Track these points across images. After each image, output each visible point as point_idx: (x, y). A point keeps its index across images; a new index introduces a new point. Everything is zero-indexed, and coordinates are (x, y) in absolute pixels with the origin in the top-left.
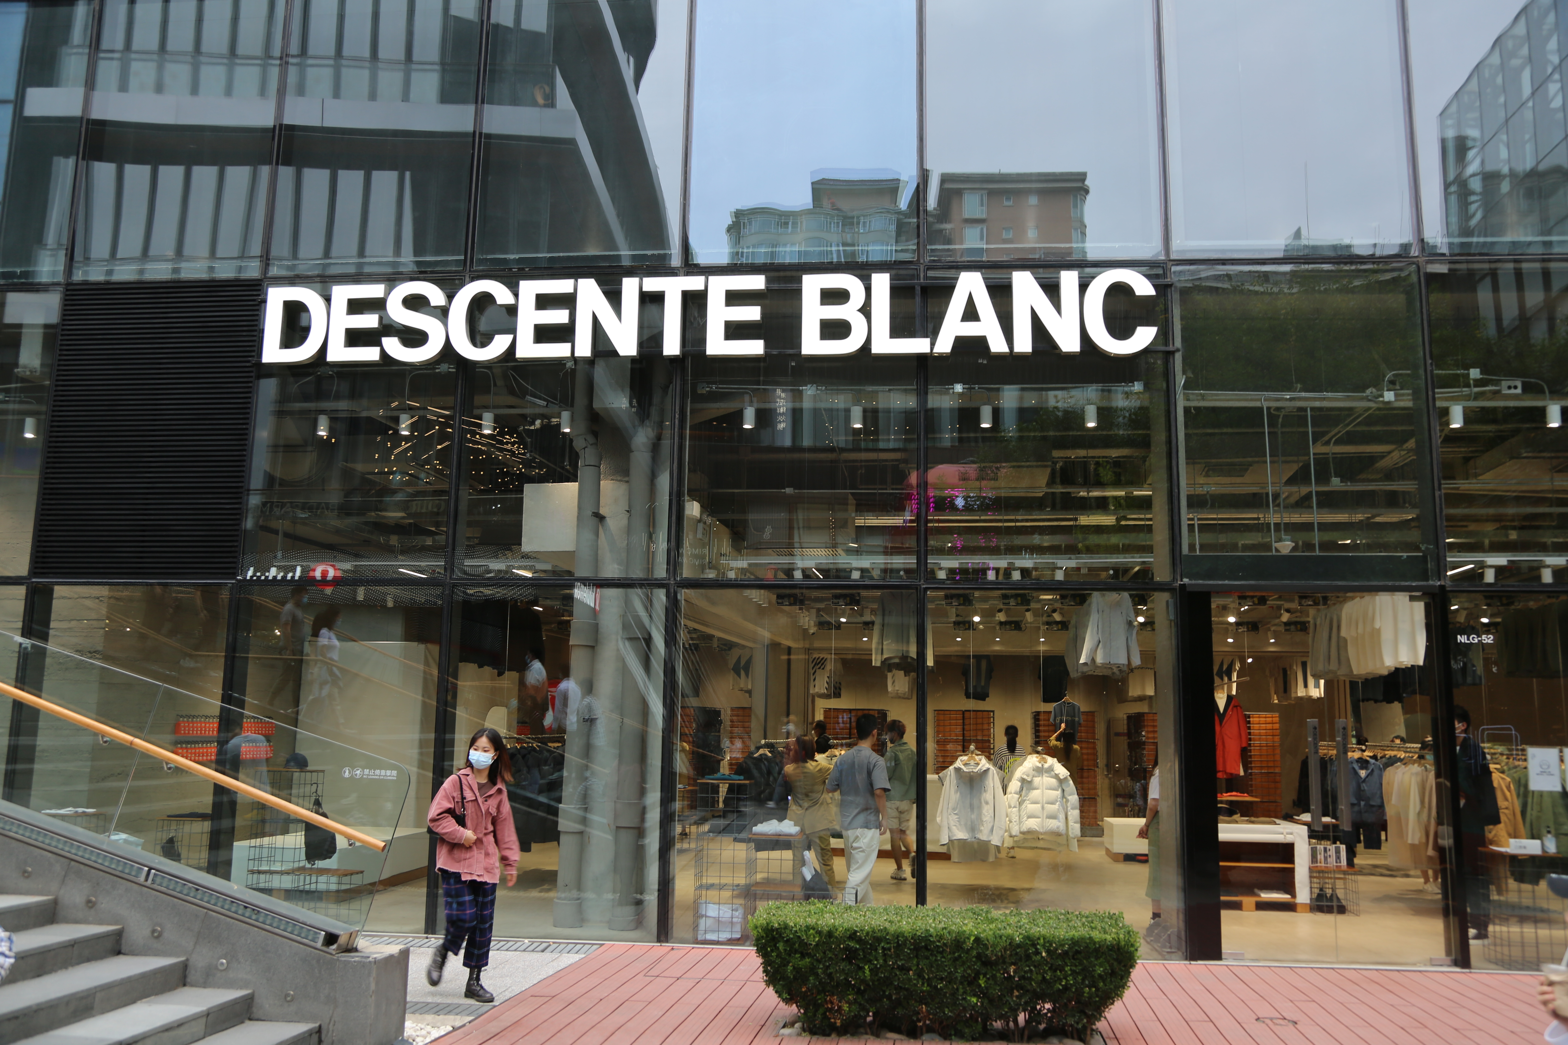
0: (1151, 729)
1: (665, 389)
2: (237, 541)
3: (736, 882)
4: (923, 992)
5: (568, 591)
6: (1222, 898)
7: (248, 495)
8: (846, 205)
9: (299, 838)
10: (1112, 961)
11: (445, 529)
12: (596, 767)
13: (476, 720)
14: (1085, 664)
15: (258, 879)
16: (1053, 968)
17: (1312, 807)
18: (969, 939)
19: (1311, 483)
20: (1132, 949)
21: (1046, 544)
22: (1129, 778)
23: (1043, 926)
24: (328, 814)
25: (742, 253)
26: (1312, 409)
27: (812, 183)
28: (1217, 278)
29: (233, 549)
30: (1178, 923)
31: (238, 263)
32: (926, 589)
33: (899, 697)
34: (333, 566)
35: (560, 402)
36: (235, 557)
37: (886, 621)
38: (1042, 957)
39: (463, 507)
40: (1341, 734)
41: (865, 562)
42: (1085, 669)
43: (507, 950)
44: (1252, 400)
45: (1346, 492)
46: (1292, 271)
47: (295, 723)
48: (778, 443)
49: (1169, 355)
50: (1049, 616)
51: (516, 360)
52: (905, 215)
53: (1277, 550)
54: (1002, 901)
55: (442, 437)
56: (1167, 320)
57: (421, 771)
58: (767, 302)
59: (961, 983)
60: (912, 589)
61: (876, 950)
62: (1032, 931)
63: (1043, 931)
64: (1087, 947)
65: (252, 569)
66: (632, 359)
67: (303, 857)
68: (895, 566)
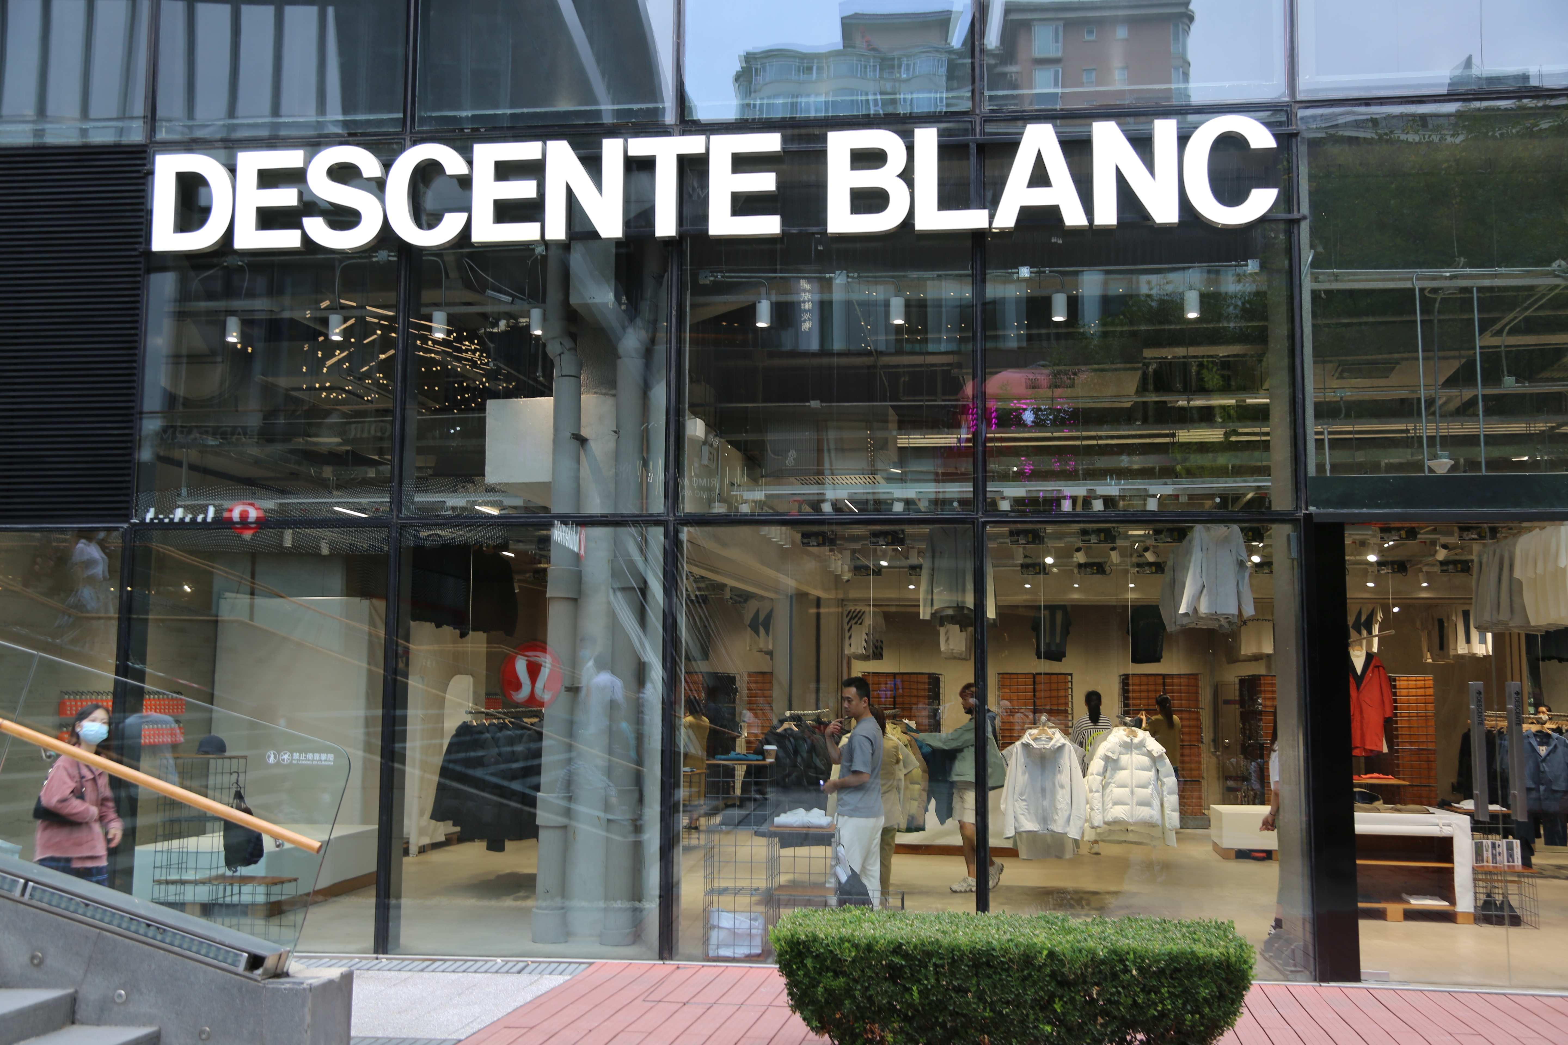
0: (1269, 696)
1: (659, 279)
2: (129, 475)
3: (755, 886)
4: (984, 1018)
5: (545, 532)
6: (1361, 905)
7: (141, 419)
8: (885, 43)
9: (216, 840)
10: (1220, 982)
11: (389, 457)
12: (582, 747)
13: (434, 691)
14: (1186, 614)
15: (167, 891)
16: (1146, 990)
17: (1476, 792)
18: (1040, 953)
19: (1476, 385)
20: (1245, 967)
21: (1135, 467)
22: (1242, 756)
23: (1133, 937)
24: (253, 810)
25: (755, 105)
26: (1480, 289)
27: (842, 18)
28: (1358, 124)
29: (124, 485)
30: (1304, 935)
31: (120, 124)
32: (985, 523)
33: (955, 658)
34: (252, 505)
35: (529, 296)
36: (128, 495)
37: (936, 565)
38: (1132, 976)
39: (411, 430)
40: (1513, 700)
41: (910, 492)
42: (1185, 621)
43: (475, 972)
44: (1400, 279)
45: (1524, 395)
46: (1458, 111)
47: (211, 699)
48: (803, 347)
49: (1293, 224)
50: (1141, 556)
51: (472, 245)
52: (960, 54)
53: (1431, 470)
54: (1083, 907)
55: (385, 343)
56: (1290, 180)
57: (368, 755)
58: (784, 167)
59: (1032, 1008)
60: (968, 523)
61: (926, 967)
62: (1119, 944)
63: (1134, 944)
64: (1188, 963)
65: (152, 510)
66: (617, 242)
67: (222, 862)
68: (948, 496)
